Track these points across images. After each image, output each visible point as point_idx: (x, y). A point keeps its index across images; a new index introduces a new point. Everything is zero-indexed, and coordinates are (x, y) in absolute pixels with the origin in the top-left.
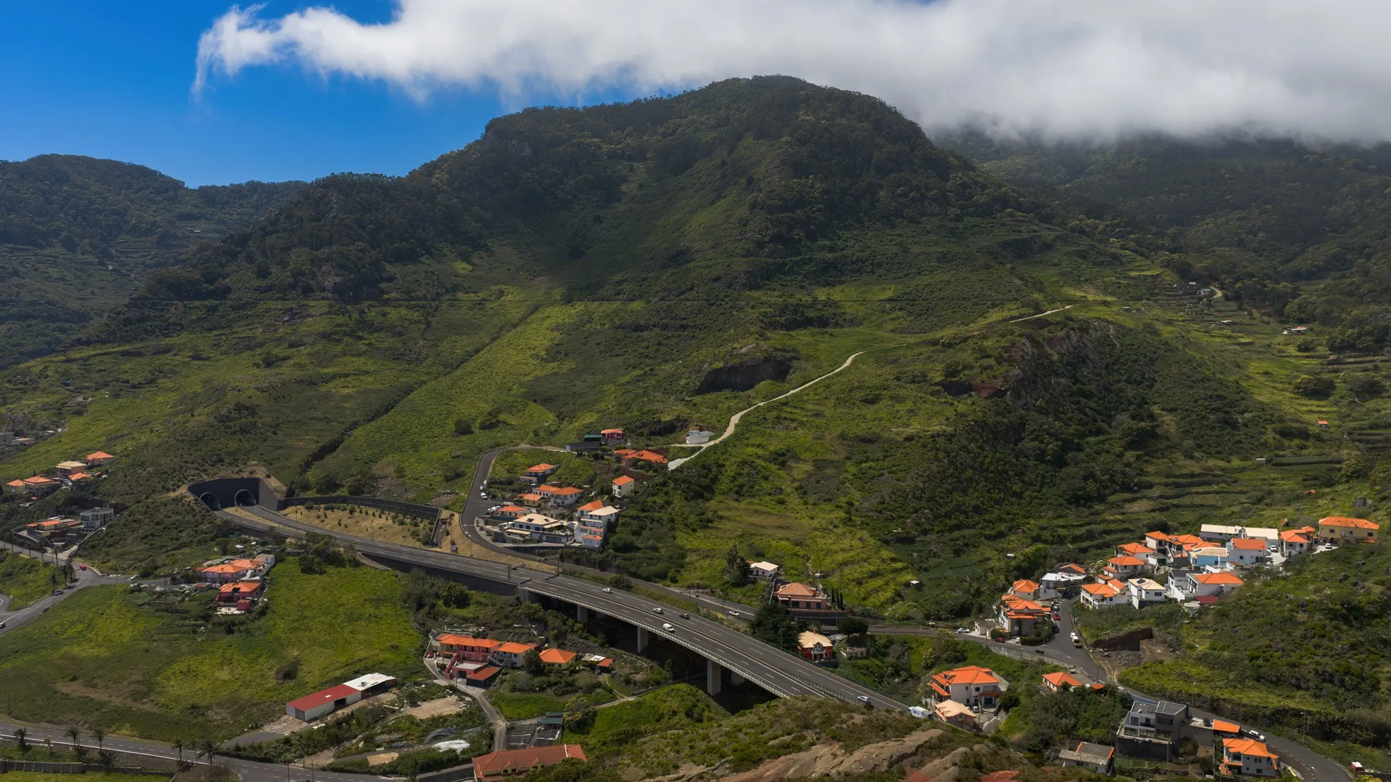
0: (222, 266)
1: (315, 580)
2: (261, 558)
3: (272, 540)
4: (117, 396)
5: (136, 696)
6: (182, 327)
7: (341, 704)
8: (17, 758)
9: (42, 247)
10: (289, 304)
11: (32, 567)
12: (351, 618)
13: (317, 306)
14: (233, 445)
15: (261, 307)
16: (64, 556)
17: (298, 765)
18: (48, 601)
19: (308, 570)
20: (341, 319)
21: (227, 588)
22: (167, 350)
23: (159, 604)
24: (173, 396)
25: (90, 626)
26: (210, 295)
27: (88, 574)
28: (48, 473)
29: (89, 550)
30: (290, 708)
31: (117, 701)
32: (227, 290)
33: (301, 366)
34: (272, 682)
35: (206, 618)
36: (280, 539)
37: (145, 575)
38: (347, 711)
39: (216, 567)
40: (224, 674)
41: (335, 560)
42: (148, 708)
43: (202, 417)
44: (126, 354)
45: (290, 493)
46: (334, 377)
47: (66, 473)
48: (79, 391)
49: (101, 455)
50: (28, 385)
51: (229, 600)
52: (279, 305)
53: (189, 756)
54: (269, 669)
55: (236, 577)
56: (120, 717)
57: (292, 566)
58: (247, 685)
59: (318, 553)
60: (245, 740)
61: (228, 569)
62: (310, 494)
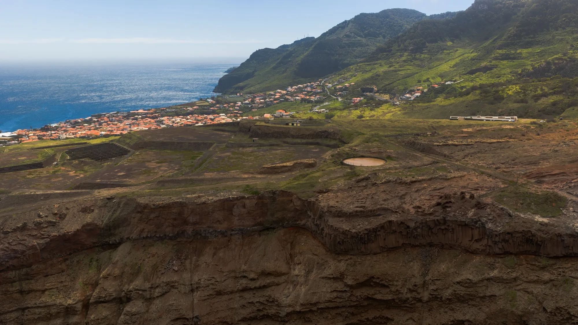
0: (392, 44)
4: (363, 73)
6: (380, 59)
10: (402, 54)
13: (406, 54)
20: (409, 57)
22: (376, 64)
32: (392, 50)
44: (368, 65)
48: (357, 72)
49: (353, 83)
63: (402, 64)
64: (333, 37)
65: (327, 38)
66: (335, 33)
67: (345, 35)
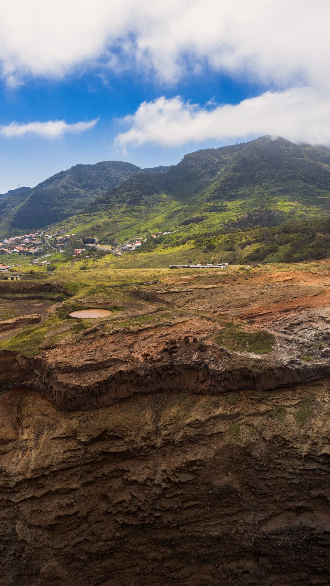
0: (110, 196)
4: (84, 224)
6: (100, 210)
9: (95, 189)
10: (120, 205)
13: (124, 205)
20: (127, 209)
22: (96, 215)
32: (110, 202)
33: (115, 219)
44: (88, 216)
46: (121, 221)
48: (78, 223)
63: (121, 215)
64: (50, 187)
65: (44, 188)
66: (52, 184)
67: (62, 186)
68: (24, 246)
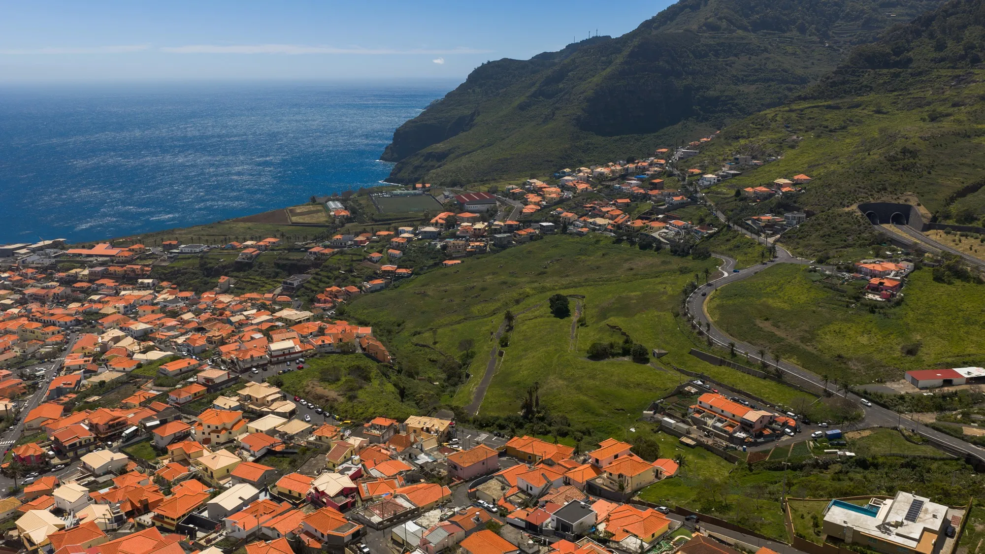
0: (908, 42)
1: (943, 288)
2: (904, 264)
3: (914, 253)
4: (819, 137)
5: (803, 339)
6: (871, 89)
7: (948, 383)
8: (728, 359)
9: (784, 32)
10: (958, 72)
11: (751, 244)
12: (968, 322)
14: (895, 179)
15: (935, 73)
16: (771, 240)
17: (908, 416)
18: (758, 267)
19: (938, 279)
21: (875, 281)
22: (857, 106)
23: (828, 284)
24: (858, 139)
25: (781, 288)
26: (896, 64)
27: (783, 253)
28: (769, 185)
29: (786, 239)
30: (908, 376)
31: (791, 340)
32: (910, 60)
33: (959, 122)
34: (897, 354)
35: (857, 298)
36: (920, 252)
37: (820, 262)
38: (951, 389)
39: (870, 264)
40: (864, 340)
41: (962, 276)
42: (810, 349)
43: (876, 155)
44: (829, 107)
45: (934, 219)
47: (780, 186)
48: (795, 132)
49: (802, 177)
50: (763, 126)
51: (876, 289)
52: (950, 73)
53: (833, 388)
54: (897, 345)
55: (883, 274)
56: (792, 350)
57: (926, 274)
58: (880, 351)
59: (949, 268)
60: (872, 388)
61: (878, 268)
62: (950, 222)
63: (976, 107)
64: (672, 29)
66: (675, 22)
67: (705, 25)
68: (627, 205)
